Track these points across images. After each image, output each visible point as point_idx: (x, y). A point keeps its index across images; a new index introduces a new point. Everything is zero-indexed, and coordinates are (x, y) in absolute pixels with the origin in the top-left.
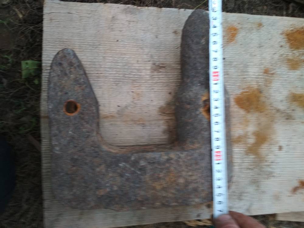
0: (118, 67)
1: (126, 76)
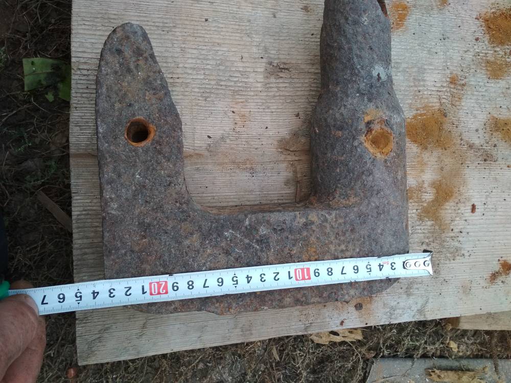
0: (209, 67)
1: (222, 83)
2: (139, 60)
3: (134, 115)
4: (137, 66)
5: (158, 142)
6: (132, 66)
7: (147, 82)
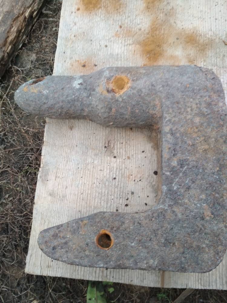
2: (60, 236)
3: (94, 243)
4: (64, 238)
5: (112, 229)
6: (64, 241)
7: (74, 232)
